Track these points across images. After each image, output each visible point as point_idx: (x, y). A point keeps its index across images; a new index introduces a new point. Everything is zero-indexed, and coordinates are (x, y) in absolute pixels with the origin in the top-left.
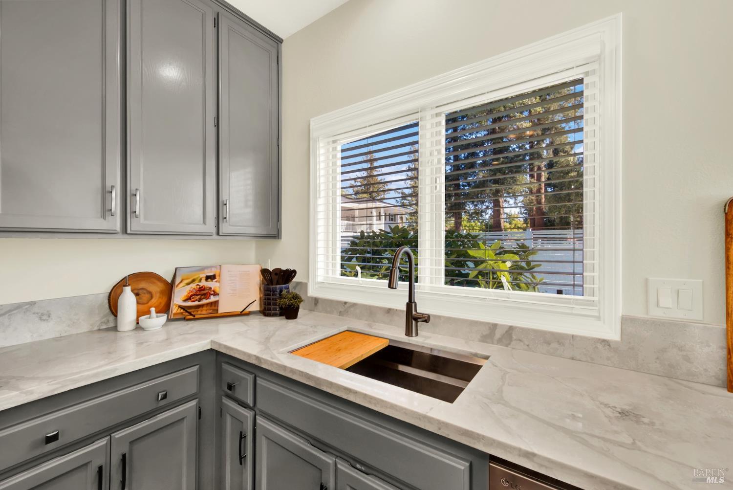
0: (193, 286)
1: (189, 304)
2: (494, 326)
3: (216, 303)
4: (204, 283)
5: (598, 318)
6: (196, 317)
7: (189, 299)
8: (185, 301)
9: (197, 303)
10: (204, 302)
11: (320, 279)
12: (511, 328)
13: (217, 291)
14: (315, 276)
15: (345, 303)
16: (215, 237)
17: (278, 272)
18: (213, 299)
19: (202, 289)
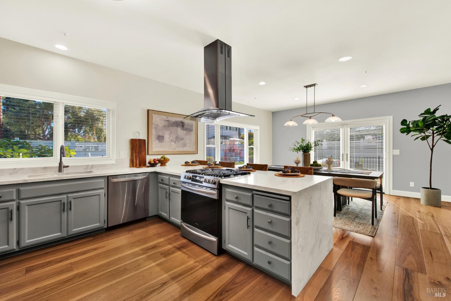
5: (112, 160)
15: (15, 169)
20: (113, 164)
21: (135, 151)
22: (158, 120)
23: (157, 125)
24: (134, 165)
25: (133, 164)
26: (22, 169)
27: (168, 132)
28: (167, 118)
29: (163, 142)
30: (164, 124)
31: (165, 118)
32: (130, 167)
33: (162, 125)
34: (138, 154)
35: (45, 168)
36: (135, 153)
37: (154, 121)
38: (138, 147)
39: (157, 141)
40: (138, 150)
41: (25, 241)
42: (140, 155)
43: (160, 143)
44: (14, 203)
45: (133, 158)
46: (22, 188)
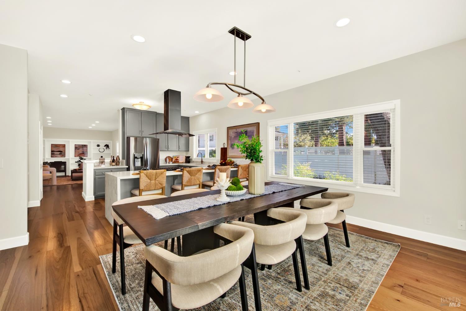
0: (175, 158)
10: (177, 161)
13: (179, 159)
14: (193, 157)
16: (178, 151)
17: (188, 157)
22: (231, 133)
23: (231, 137)
27: (237, 141)
28: (236, 130)
29: (234, 148)
30: (234, 135)
31: (235, 130)
33: (233, 137)
37: (229, 135)
39: (231, 148)
43: (232, 150)
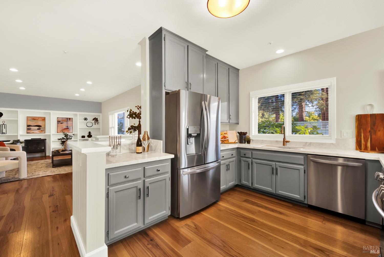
0: (222, 135)
1: (222, 140)
2: (306, 143)
3: (228, 140)
4: (224, 135)
5: (331, 139)
6: (225, 143)
7: (222, 139)
8: (221, 139)
9: (224, 140)
10: (226, 139)
11: (253, 134)
12: (311, 143)
13: (228, 137)
14: (252, 134)
15: (263, 140)
16: (228, 124)
17: (241, 132)
18: (227, 139)
19: (224, 136)
20: (332, 144)
21: (365, 130)
24: (363, 147)
25: (359, 146)
26: (266, 141)
32: (357, 149)
34: (368, 134)
35: (277, 141)
36: (363, 133)
38: (369, 125)
40: (370, 128)
41: (254, 185)
42: (373, 136)
44: (250, 160)
45: (361, 139)
46: (254, 152)
